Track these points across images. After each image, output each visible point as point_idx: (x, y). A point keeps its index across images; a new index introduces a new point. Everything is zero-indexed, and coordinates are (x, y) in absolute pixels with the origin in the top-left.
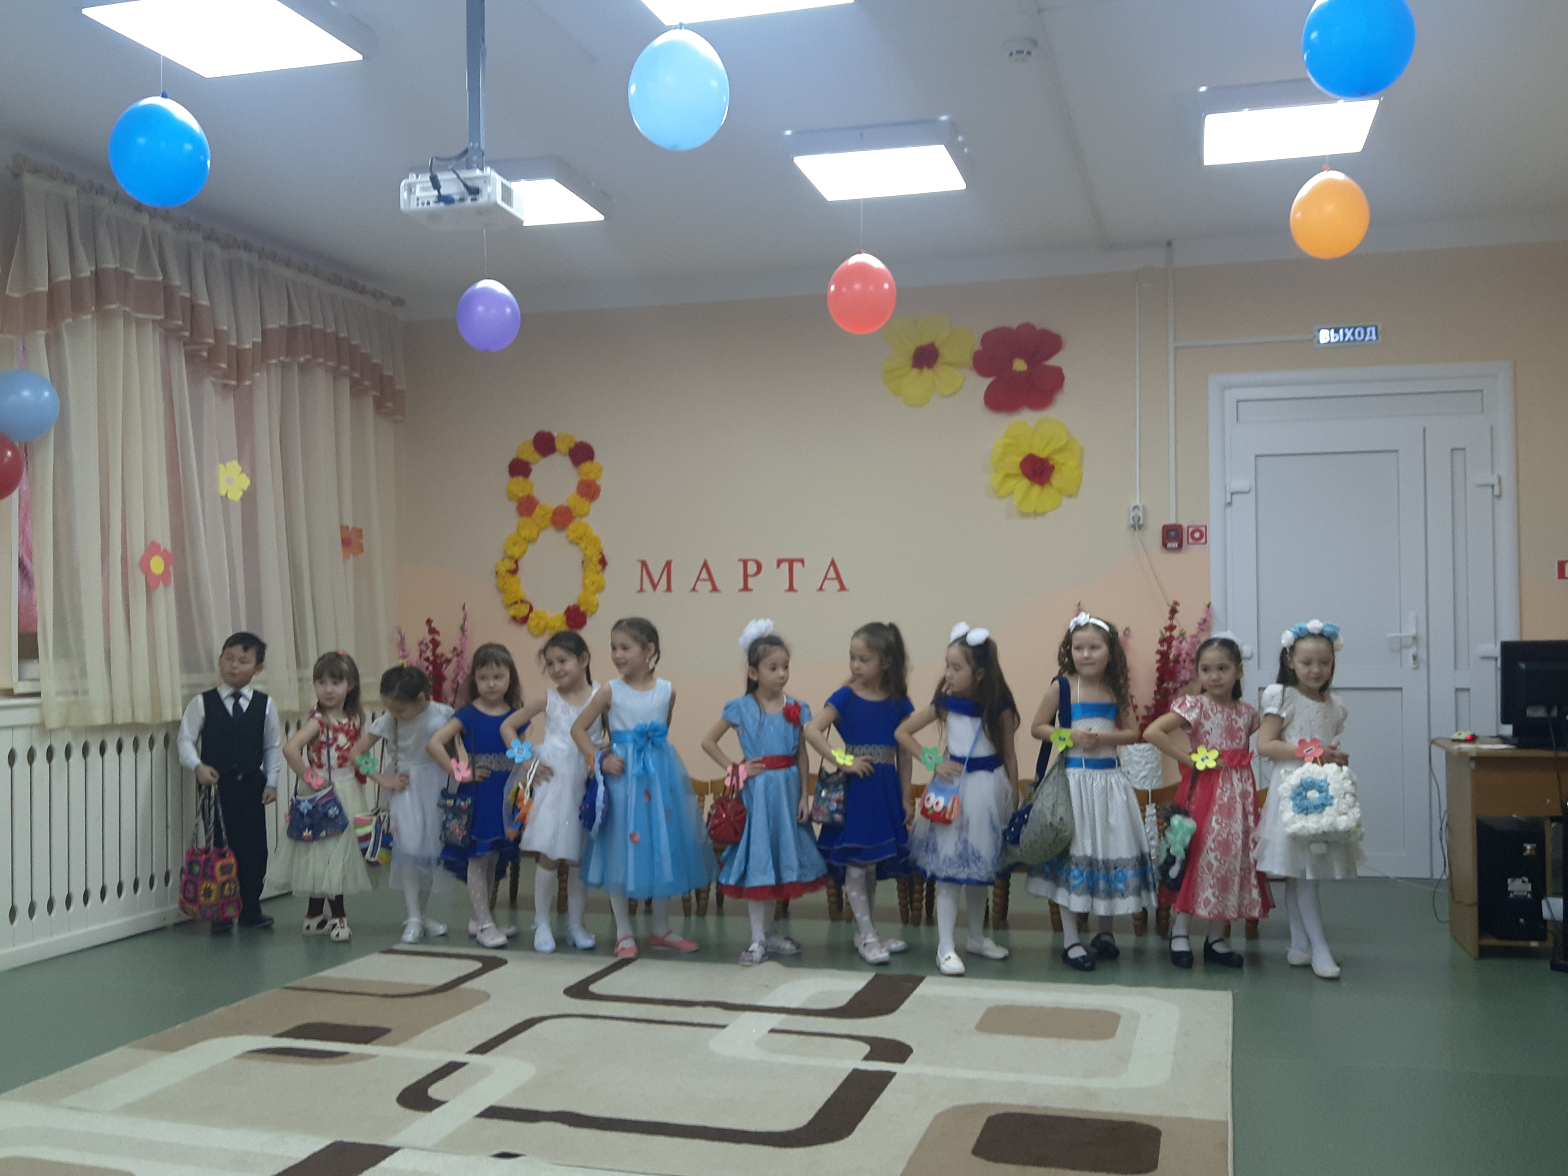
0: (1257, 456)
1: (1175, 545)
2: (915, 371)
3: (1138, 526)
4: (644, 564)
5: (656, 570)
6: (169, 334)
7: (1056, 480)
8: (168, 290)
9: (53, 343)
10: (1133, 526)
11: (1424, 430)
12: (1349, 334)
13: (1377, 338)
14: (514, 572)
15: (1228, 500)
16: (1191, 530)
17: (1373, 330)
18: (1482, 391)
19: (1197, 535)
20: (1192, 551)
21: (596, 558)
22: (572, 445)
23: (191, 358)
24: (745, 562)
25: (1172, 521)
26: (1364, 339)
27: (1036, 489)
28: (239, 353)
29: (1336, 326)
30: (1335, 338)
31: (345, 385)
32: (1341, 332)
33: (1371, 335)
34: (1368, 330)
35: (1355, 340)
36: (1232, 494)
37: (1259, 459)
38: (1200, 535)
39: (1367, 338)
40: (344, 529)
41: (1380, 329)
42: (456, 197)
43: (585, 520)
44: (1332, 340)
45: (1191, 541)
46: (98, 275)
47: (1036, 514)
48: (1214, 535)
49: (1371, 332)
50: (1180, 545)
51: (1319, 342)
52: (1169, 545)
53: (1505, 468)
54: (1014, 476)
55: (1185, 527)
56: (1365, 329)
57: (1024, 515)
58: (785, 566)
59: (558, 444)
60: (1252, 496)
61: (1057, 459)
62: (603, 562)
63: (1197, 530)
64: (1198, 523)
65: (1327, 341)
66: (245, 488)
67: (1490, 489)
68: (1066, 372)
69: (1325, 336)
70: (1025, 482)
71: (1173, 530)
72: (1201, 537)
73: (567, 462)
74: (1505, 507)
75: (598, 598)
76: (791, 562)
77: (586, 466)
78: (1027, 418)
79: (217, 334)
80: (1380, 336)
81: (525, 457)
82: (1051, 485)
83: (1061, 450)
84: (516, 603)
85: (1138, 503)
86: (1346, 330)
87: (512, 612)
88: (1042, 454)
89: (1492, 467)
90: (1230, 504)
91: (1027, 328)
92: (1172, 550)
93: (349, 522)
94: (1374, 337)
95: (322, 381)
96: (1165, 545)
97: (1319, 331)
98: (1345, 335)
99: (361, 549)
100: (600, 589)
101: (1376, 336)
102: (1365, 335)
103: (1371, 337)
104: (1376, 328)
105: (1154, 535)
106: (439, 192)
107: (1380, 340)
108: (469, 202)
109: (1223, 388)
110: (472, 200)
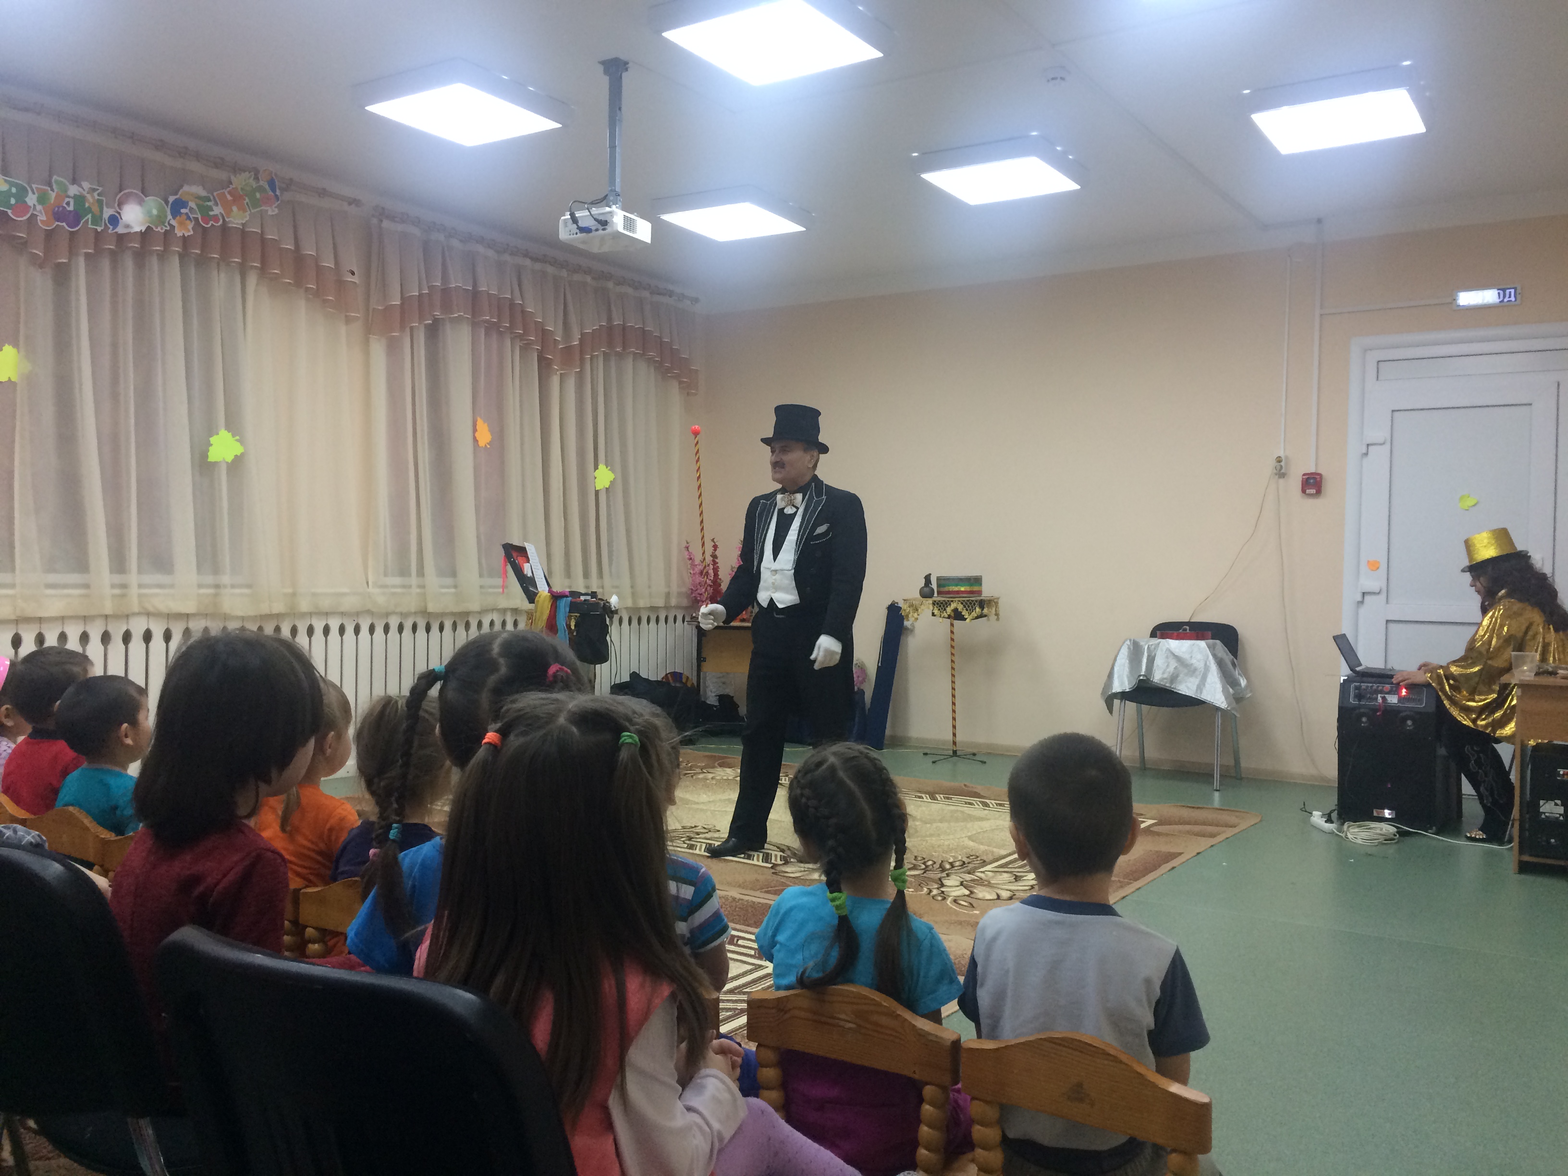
0: (1393, 411)
1: (1313, 491)
3: (1281, 473)
10: (1276, 475)
11: (1558, 385)
13: (1516, 301)
15: (1364, 451)
17: (1513, 291)
20: (1326, 498)
25: (1312, 470)
26: (1503, 301)
33: (1510, 297)
34: (1508, 291)
36: (1368, 445)
37: (1396, 414)
39: (1506, 300)
41: (1518, 292)
42: (593, 228)
44: (1472, 302)
48: (1350, 482)
49: (1510, 292)
50: (1319, 492)
51: (1458, 304)
52: (1308, 491)
55: (1324, 474)
56: (1504, 291)
60: (1388, 446)
65: (1467, 303)
69: (1464, 299)
71: (1311, 478)
80: (1519, 297)
85: (1281, 454)
90: (1366, 454)
92: (1310, 495)
94: (1513, 299)
96: (1304, 491)
97: (1458, 294)
101: (1515, 297)
102: (1504, 297)
103: (1510, 299)
104: (1515, 289)
105: (1295, 482)
106: (578, 225)
107: (1518, 302)
108: (601, 232)
109: (1365, 351)
110: (604, 229)
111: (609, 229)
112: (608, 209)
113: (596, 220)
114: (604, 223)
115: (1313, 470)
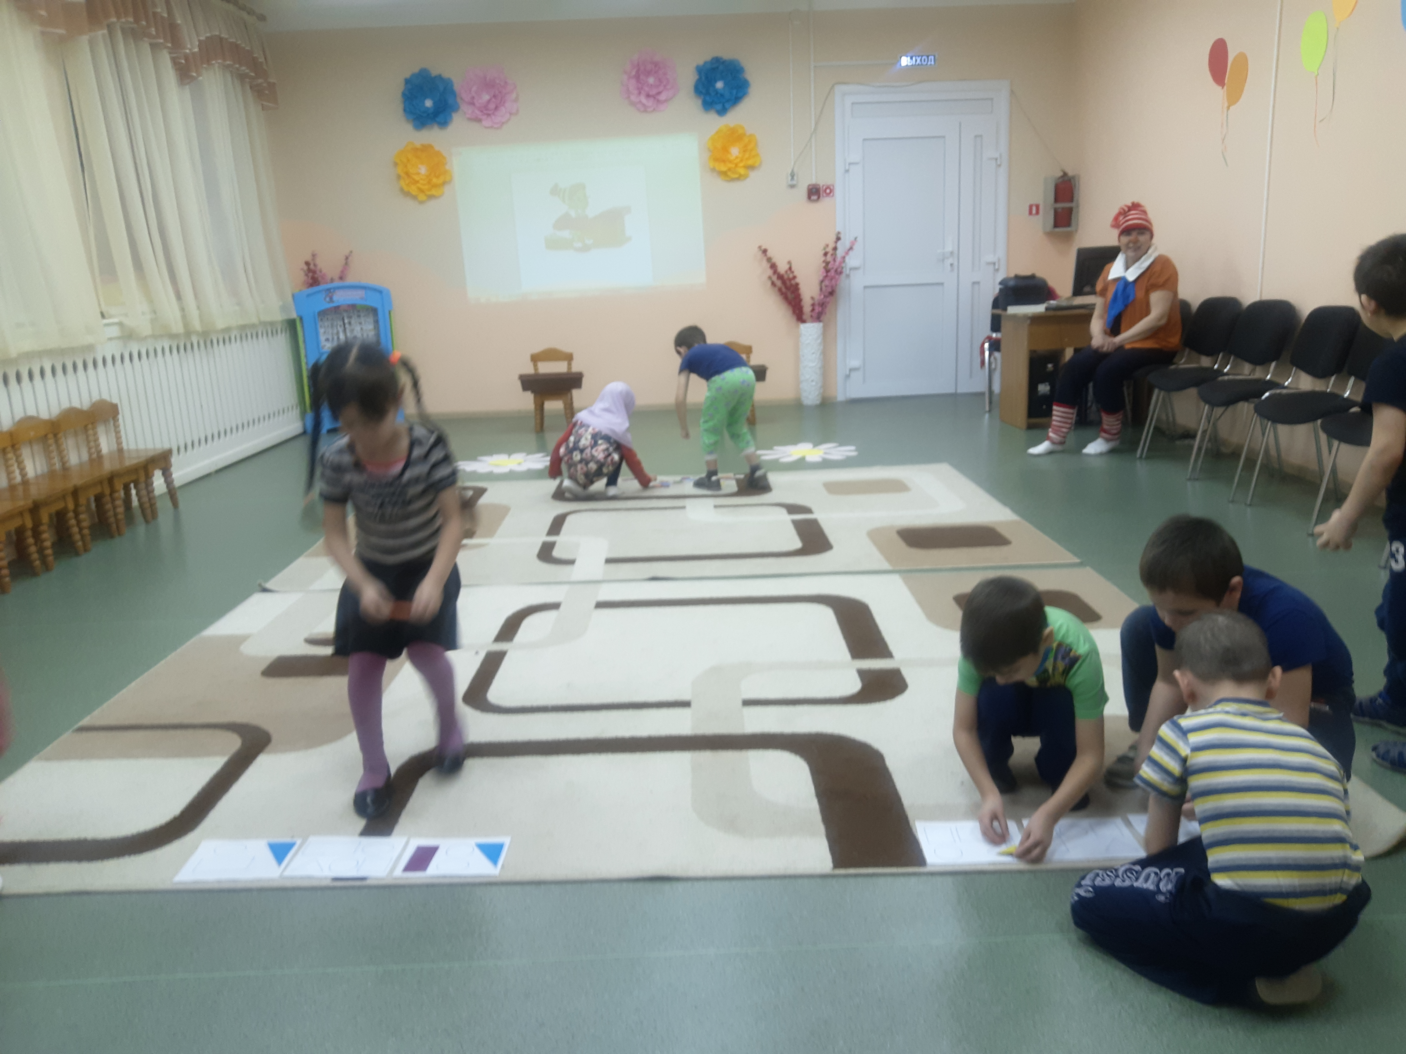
0: (864, 140)
1: (814, 197)
3: (793, 184)
10: (790, 185)
11: (960, 124)
12: (918, 60)
15: (847, 168)
16: (824, 187)
17: (933, 57)
18: (992, 99)
20: (825, 202)
26: (927, 64)
29: (911, 55)
30: (910, 62)
32: (914, 59)
34: (930, 58)
35: (922, 65)
36: (850, 164)
37: (865, 142)
38: (829, 191)
39: (929, 63)
41: (936, 58)
44: (909, 64)
45: (824, 195)
48: (838, 191)
50: (819, 198)
51: (900, 65)
52: (812, 197)
53: (1003, 148)
55: (821, 185)
56: (928, 57)
60: (861, 165)
63: (828, 187)
64: (829, 183)
65: (905, 64)
67: (995, 161)
69: (905, 61)
71: (813, 188)
72: (830, 192)
74: (1003, 172)
80: (936, 61)
85: (793, 171)
86: (917, 57)
89: (997, 148)
90: (847, 171)
92: (814, 201)
94: (933, 63)
96: (809, 197)
97: (901, 58)
98: (916, 61)
102: (928, 61)
103: (931, 63)
105: (803, 191)
107: (936, 65)
109: (844, 96)
115: (814, 182)
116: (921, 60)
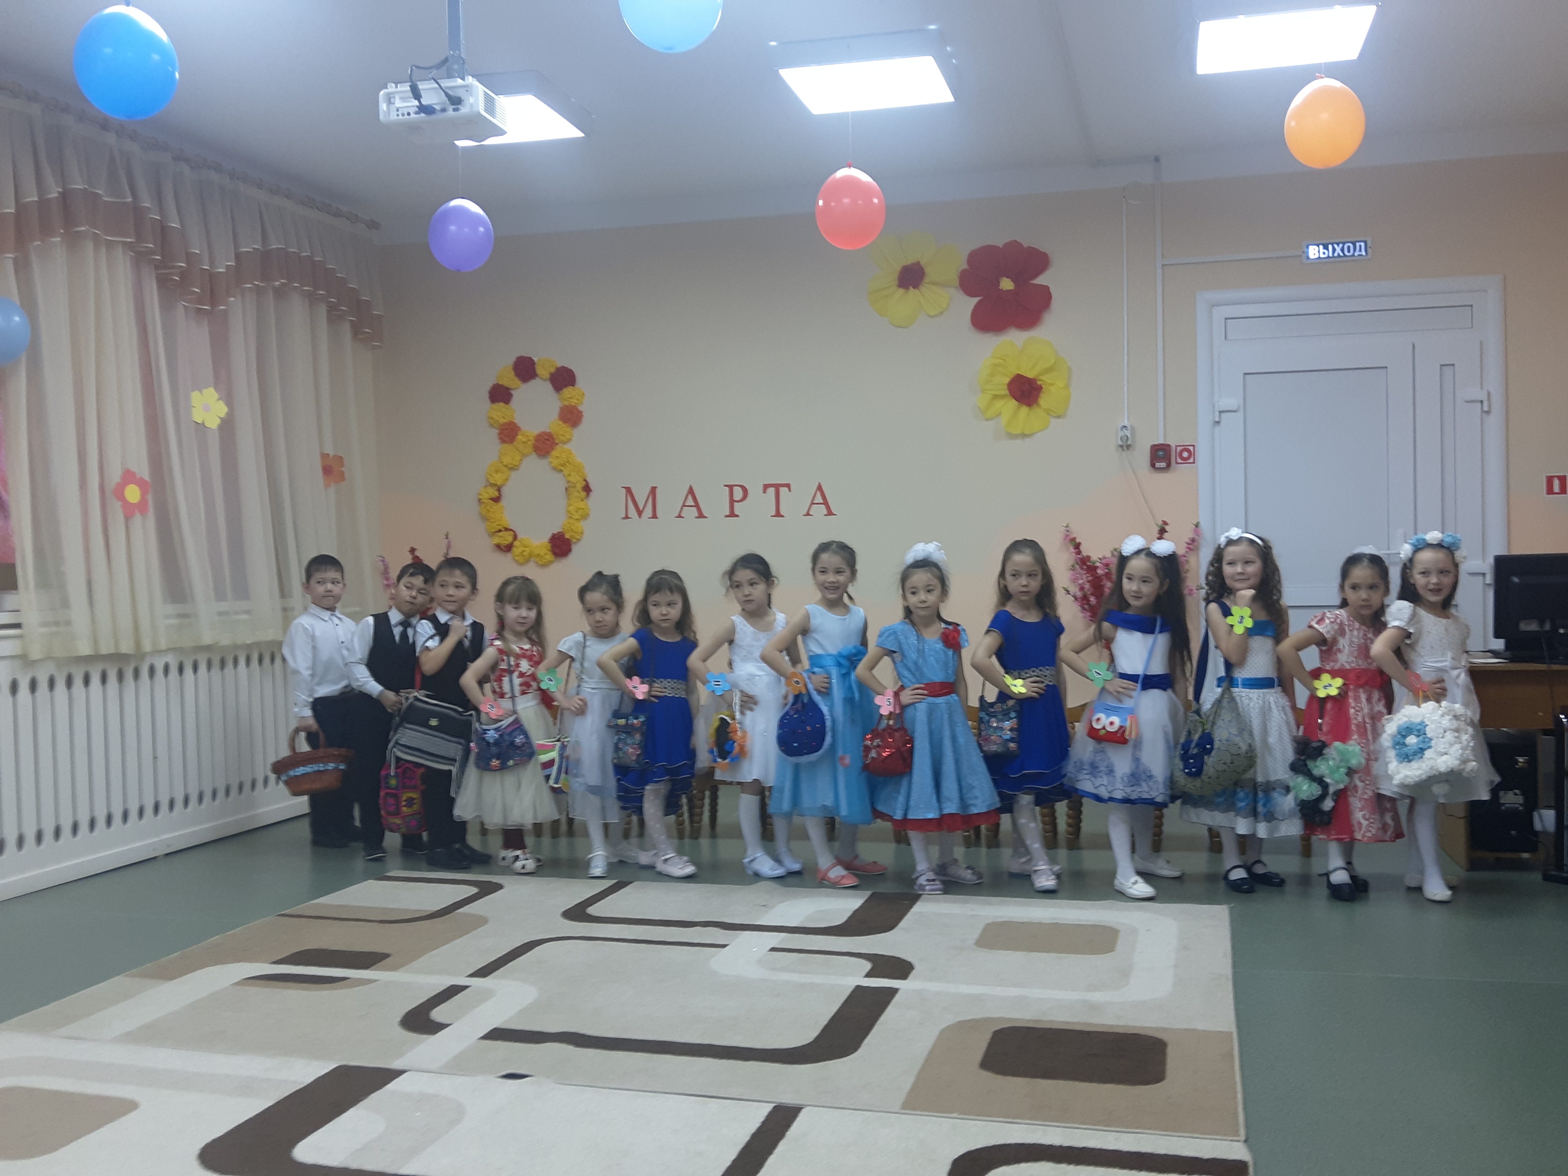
0: (1245, 374)
1: (1163, 465)
2: (901, 291)
3: (1126, 446)
4: (628, 490)
5: (641, 497)
6: (140, 258)
7: (1044, 400)
8: (138, 211)
9: (22, 266)
10: (1121, 446)
11: (1414, 346)
12: (1338, 249)
13: (1367, 254)
14: (496, 500)
15: (1217, 420)
16: (1179, 449)
17: (1363, 244)
18: (1472, 306)
19: (1185, 455)
20: (1181, 471)
21: (580, 486)
22: (553, 370)
23: (163, 282)
24: (731, 487)
26: (1353, 255)
27: (1024, 409)
28: (212, 277)
29: (1325, 242)
30: (1324, 253)
31: (322, 311)
32: (1330, 247)
34: (1358, 244)
35: (1344, 256)
36: (1220, 412)
37: (1248, 377)
38: (1188, 454)
39: (1357, 253)
40: (324, 456)
41: (1369, 244)
42: (437, 107)
43: (567, 447)
44: (1322, 256)
45: (1179, 461)
46: (65, 196)
47: (1024, 436)
48: (1202, 454)
49: (1360, 246)
50: (1169, 465)
51: (1308, 258)
52: (1158, 465)
53: (1494, 384)
54: (1002, 397)
55: (1173, 446)
56: (1354, 244)
57: (1012, 436)
58: (771, 491)
59: (539, 370)
60: (1240, 414)
61: (1046, 379)
62: (587, 489)
63: (1185, 449)
64: (1187, 442)
65: (1317, 256)
66: (223, 415)
67: (1479, 404)
68: (1053, 290)
69: (1314, 252)
70: (1014, 402)
71: (1160, 450)
72: (1189, 456)
73: (549, 387)
74: (1495, 422)
75: (582, 525)
76: (777, 487)
77: (568, 391)
78: (1014, 338)
79: (189, 257)
80: (1369, 250)
81: (505, 382)
82: (1039, 406)
83: (1048, 370)
84: (500, 531)
85: (1126, 423)
86: (1336, 246)
87: (496, 540)
88: (1030, 375)
89: (1481, 384)
90: (1218, 423)
91: (1014, 245)
92: (1161, 470)
93: (330, 450)
94: (1364, 253)
95: (297, 307)
96: (1153, 465)
97: (1308, 247)
98: (1334, 250)
99: (342, 477)
100: (585, 517)
101: (1366, 251)
102: (1355, 250)
103: (1360, 253)
104: (1365, 242)
105: (1142, 455)
106: (420, 102)
107: (1370, 256)
108: (450, 112)
109: (1213, 306)
110: (454, 110)
111: (464, 110)
112: (459, 81)
113: (447, 95)
114: (456, 102)
115: (1161, 442)
116: (1342, 250)
